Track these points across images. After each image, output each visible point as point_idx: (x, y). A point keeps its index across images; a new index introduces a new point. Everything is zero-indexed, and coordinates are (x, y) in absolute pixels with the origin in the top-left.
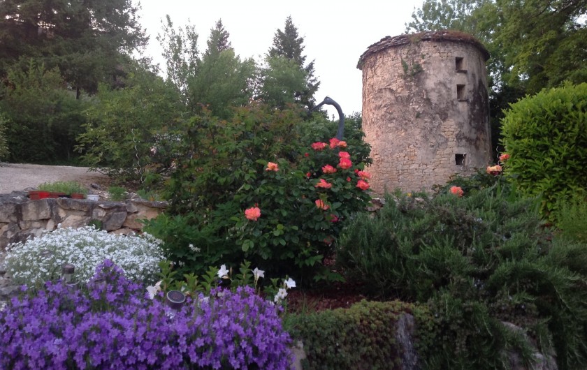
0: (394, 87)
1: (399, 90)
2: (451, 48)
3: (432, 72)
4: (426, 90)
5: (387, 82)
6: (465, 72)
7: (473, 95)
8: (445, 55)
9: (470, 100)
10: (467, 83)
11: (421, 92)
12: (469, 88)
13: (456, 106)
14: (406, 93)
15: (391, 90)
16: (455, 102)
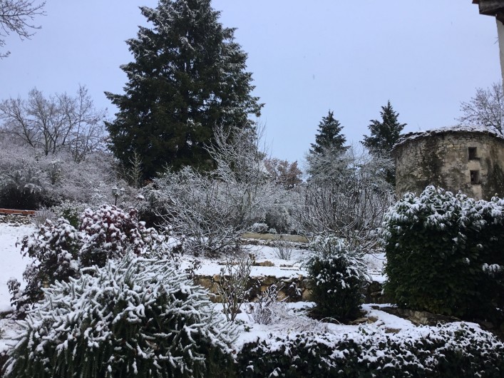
0: (415, 173)
1: (419, 176)
2: (464, 140)
3: (446, 160)
4: (441, 176)
5: (410, 169)
6: (479, 159)
7: (488, 179)
8: (458, 146)
9: (484, 183)
10: (481, 168)
11: (438, 177)
12: (483, 172)
13: (469, 188)
14: (425, 179)
15: (413, 176)
16: (469, 186)
